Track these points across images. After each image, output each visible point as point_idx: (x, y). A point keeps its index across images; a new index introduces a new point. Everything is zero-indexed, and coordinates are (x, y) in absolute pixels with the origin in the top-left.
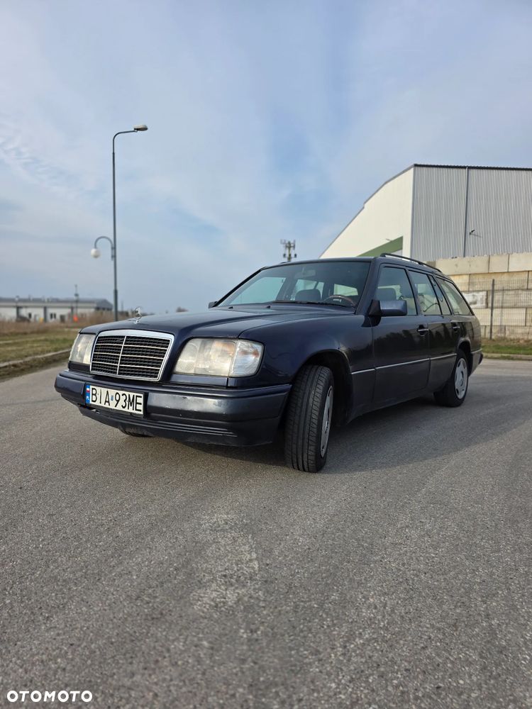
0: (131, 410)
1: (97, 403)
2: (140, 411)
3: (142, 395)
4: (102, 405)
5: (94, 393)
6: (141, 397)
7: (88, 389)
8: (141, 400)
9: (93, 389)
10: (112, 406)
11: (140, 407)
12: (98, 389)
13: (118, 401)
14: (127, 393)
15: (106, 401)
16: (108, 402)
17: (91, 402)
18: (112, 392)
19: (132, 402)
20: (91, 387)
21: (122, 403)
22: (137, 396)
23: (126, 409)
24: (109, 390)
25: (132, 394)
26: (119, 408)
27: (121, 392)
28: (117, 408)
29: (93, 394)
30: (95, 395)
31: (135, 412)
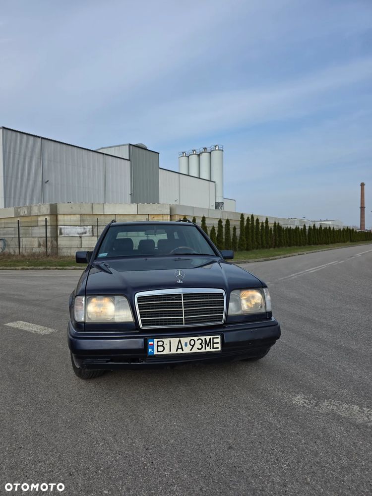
0: (208, 349)
1: (166, 352)
2: (218, 348)
3: (219, 337)
4: (174, 351)
5: (161, 343)
6: (218, 338)
7: (150, 343)
8: (219, 340)
9: (158, 342)
10: (187, 350)
11: (219, 345)
12: (166, 341)
13: (193, 346)
14: (203, 338)
15: (178, 348)
16: (182, 348)
17: (156, 353)
18: (184, 340)
19: (207, 344)
20: (156, 340)
21: (198, 345)
22: (213, 338)
23: (203, 350)
24: (181, 339)
25: (208, 338)
26: (195, 350)
27: (195, 338)
28: (193, 351)
29: (158, 346)
30: (162, 346)
31: (212, 350)
